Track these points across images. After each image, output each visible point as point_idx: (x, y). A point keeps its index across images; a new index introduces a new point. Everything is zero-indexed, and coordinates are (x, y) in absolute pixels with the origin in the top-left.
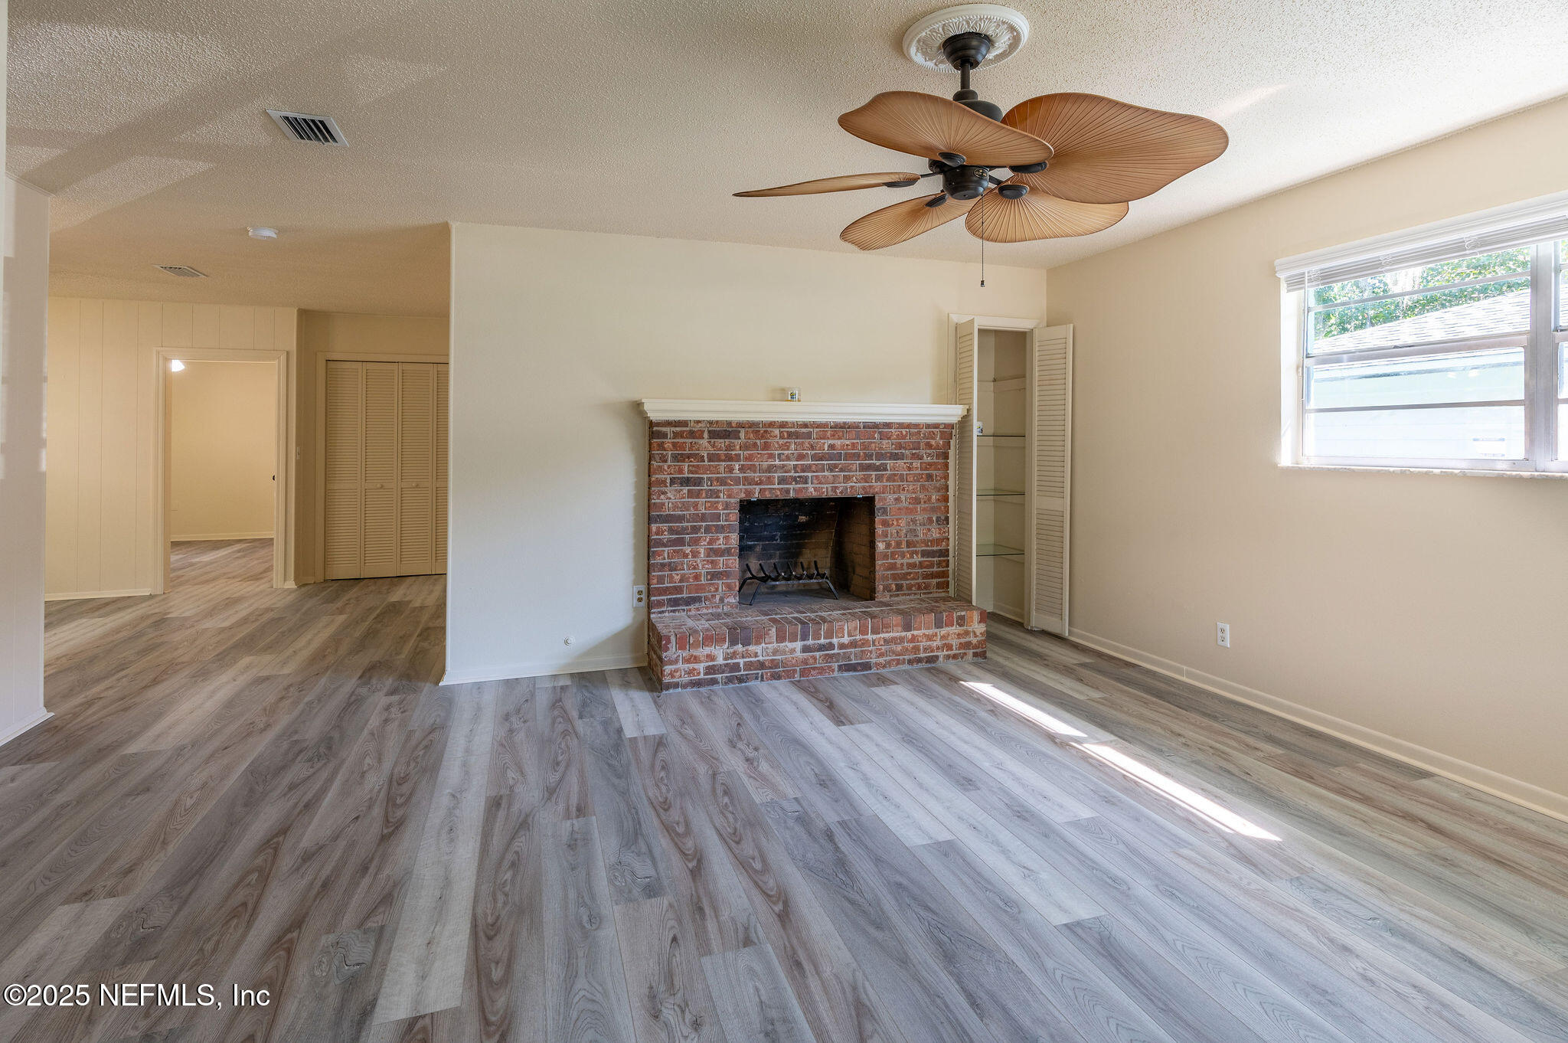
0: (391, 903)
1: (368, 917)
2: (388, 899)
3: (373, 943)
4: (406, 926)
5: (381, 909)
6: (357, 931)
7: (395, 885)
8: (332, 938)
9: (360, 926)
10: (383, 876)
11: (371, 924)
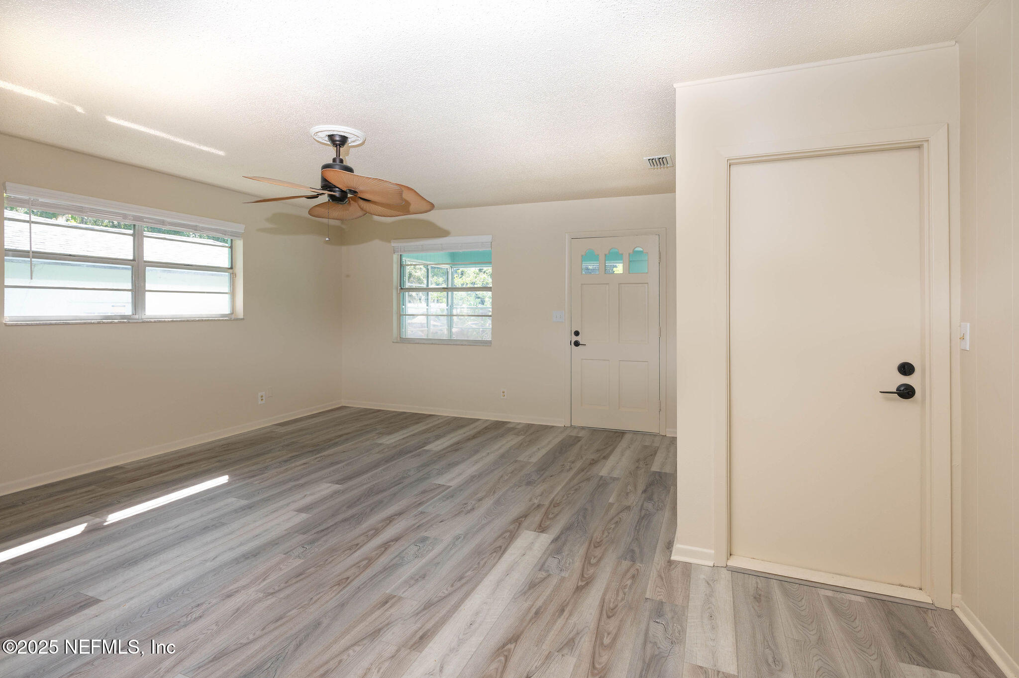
0: (531, 582)
1: (545, 579)
2: (533, 585)
3: (546, 564)
4: (530, 566)
5: (537, 581)
6: (551, 573)
7: (525, 593)
8: (563, 574)
9: (549, 575)
10: (529, 603)
11: (544, 574)
